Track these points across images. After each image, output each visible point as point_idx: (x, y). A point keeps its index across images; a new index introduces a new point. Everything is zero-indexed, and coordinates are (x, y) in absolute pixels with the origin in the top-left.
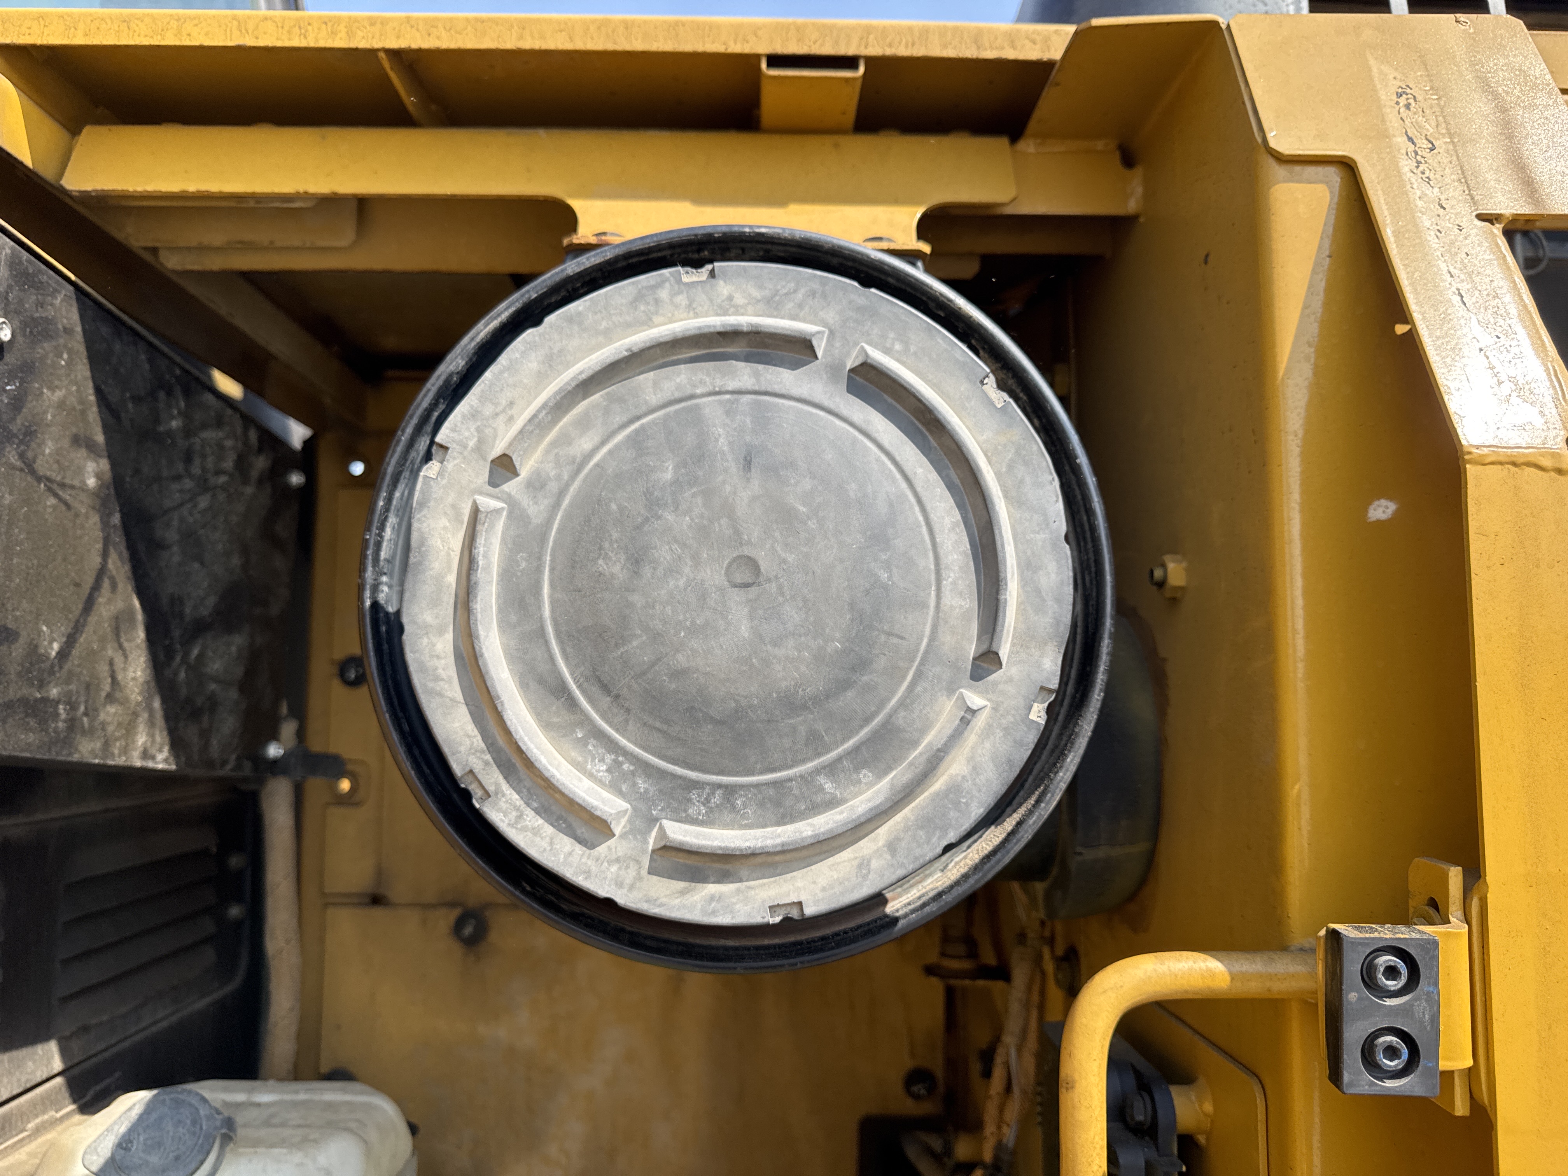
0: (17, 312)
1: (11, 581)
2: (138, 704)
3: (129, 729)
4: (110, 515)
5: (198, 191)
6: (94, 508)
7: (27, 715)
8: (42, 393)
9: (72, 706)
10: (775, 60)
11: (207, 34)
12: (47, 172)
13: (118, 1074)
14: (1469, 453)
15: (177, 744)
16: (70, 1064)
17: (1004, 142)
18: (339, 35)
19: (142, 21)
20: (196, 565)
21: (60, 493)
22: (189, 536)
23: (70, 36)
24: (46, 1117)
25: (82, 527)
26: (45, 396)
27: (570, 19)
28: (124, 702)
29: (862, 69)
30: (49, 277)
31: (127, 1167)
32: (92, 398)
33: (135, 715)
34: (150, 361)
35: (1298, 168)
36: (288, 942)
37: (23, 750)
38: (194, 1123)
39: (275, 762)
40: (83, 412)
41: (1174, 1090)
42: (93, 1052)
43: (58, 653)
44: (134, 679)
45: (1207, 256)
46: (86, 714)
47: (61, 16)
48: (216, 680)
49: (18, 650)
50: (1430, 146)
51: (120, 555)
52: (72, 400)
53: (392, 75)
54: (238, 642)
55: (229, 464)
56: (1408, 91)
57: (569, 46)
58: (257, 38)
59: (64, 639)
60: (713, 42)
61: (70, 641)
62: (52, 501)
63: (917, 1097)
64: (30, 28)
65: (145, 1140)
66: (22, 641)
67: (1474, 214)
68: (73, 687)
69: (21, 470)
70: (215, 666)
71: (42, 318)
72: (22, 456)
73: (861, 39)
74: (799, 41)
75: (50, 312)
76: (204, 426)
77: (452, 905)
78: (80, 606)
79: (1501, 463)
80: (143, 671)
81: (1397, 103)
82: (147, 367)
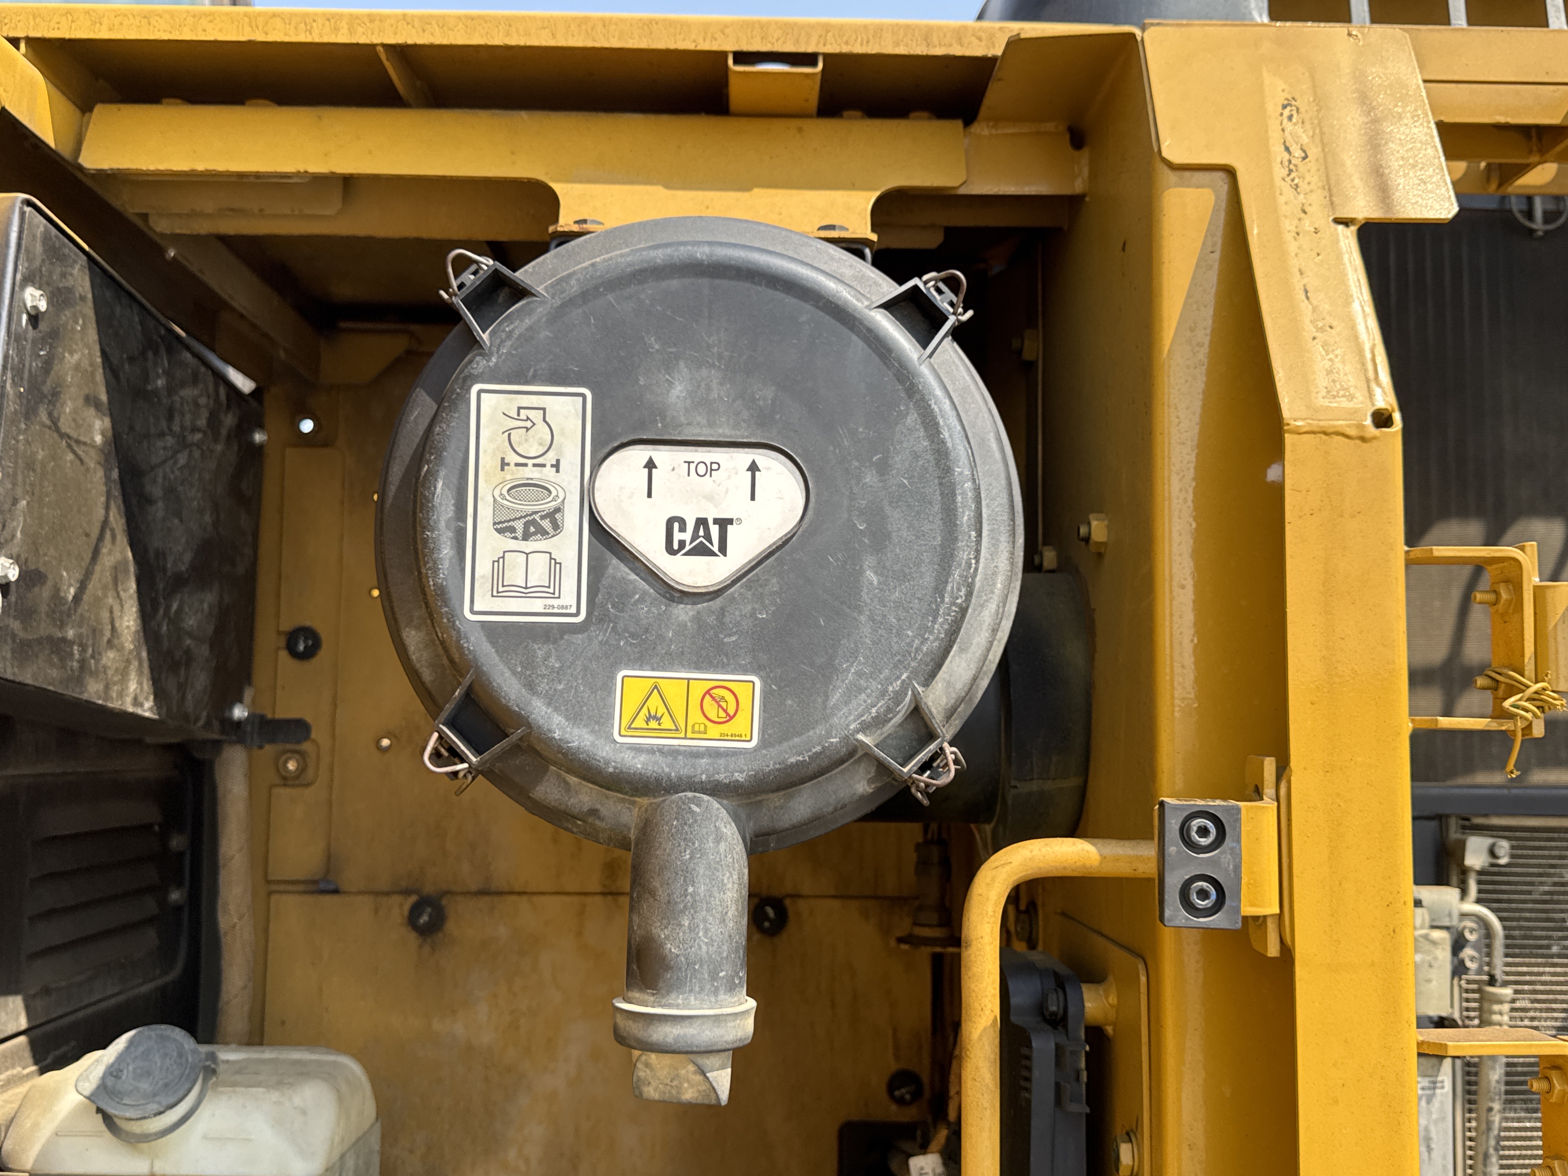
0: (48, 284)
1: (42, 528)
2: (131, 652)
3: (124, 674)
4: (111, 470)
5: (207, 170)
6: (99, 463)
7: (52, 652)
8: (64, 357)
9: (83, 648)
10: (742, 57)
11: (221, 30)
12: (66, 151)
13: (73, 1043)
14: (1288, 424)
15: (160, 694)
16: (34, 1024)
17: (959, 123)
18: (342, 31)
19: (161, 17)
20: (176, 521)
21: (76, 448)
22: (170, 491)
23: (96, 30)
24: (15, 1072)
25: (91, 482)
26: (66, 360)
27: (552, 17)
28: (120, 649)
29: (820, 65)
30: (70, 249)
31: (120, 1092)
32: (99, 360)
33: (128, 662)
34: (142, 323)
35: (1187, 174)
36: (241, 918)
37: (50, 684)
38: (180, 1055)
39: (239, 724)
40: (93, 373)
41: (1085, 987)
42: (54, 1016)
43: (74, 597)
44: (128, 627)
45: (1124, 244)
46: (93, 657)
47: (87, 12)
48: (190, 635)
49: (46, 592)
50: (1303, 155)
51: (119, 509)
52: (85, 363)
53: (387, 65)
54: (209, 598)
55: (202, 422)
56: (1293, 103)
57: (552, 43)
58: (266, 34)
59: (78, 585)
60: (684, 40)
61: (82, 588)
62: (70, 457)
63: (900, 1102)
64: (58, 23)
65: (134, 1070)
66: (50, 583)
67: (1331, 218)
68: (84, 630)
69: (50, 428)
70: (191, 622)
71: (65, 288)
72: (50, 415)
73: (820, 37)
74: (762, 38)
75: (70, 282)
76: (183, 385)
77: (406, 892)
78: (90, 555)
79: (1313, 433)
80: (135, 620)
81: (1282, 114)
82: (139, 327)
